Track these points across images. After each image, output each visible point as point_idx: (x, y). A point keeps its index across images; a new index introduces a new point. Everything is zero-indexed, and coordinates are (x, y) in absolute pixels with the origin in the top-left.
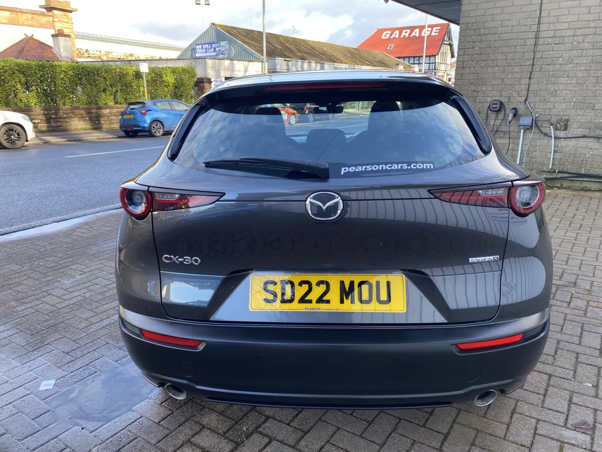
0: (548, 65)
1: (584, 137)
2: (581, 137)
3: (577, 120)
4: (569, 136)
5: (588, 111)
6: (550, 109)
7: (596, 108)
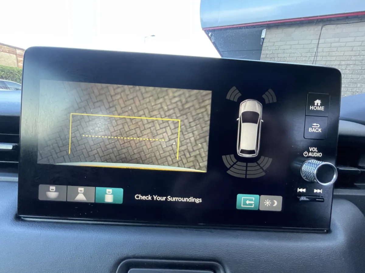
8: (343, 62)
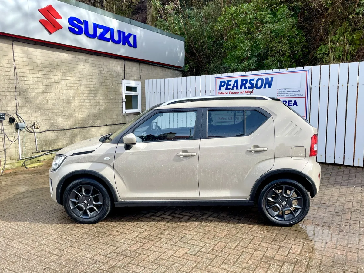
0: (24, 92)
1: (48, 130)
2: (46, 131)
3: (43, 122)
4: (42, 131)
5: (46, 117)
6: (30, 117)
7: (50, 115)
8: (35, 75)
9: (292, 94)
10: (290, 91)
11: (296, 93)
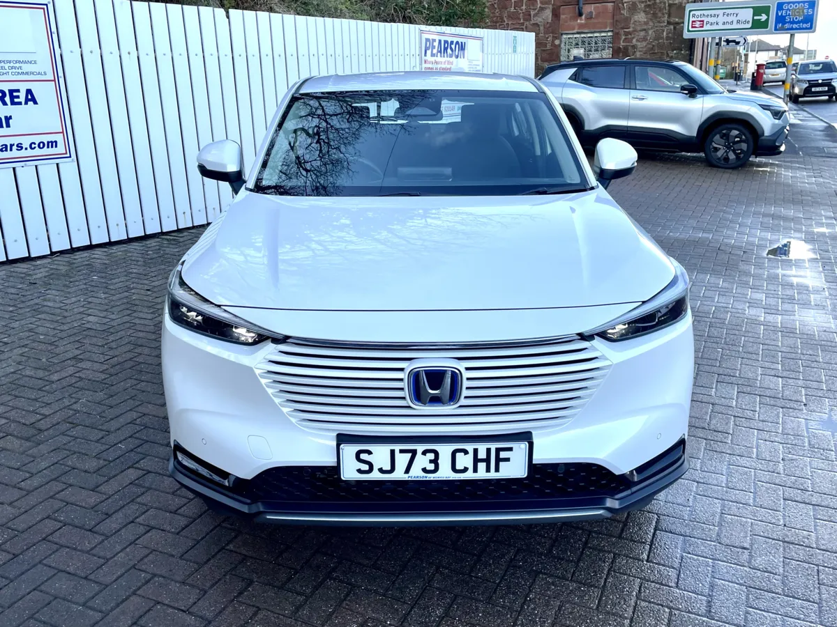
9: (17, 70)
10: (10, 62)
11: (26, 68)
